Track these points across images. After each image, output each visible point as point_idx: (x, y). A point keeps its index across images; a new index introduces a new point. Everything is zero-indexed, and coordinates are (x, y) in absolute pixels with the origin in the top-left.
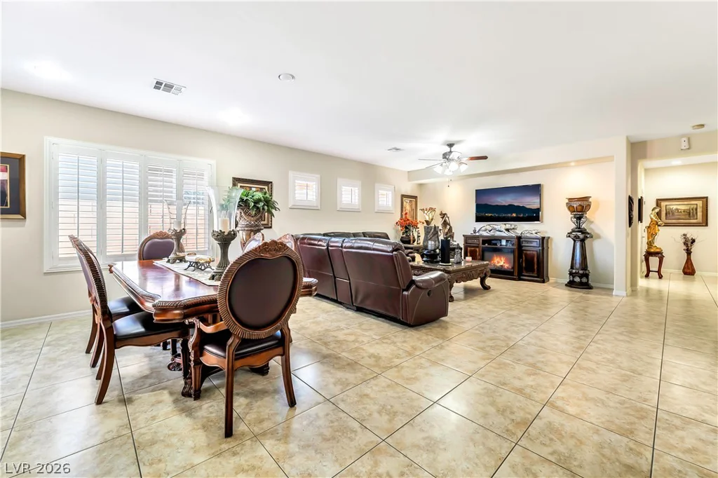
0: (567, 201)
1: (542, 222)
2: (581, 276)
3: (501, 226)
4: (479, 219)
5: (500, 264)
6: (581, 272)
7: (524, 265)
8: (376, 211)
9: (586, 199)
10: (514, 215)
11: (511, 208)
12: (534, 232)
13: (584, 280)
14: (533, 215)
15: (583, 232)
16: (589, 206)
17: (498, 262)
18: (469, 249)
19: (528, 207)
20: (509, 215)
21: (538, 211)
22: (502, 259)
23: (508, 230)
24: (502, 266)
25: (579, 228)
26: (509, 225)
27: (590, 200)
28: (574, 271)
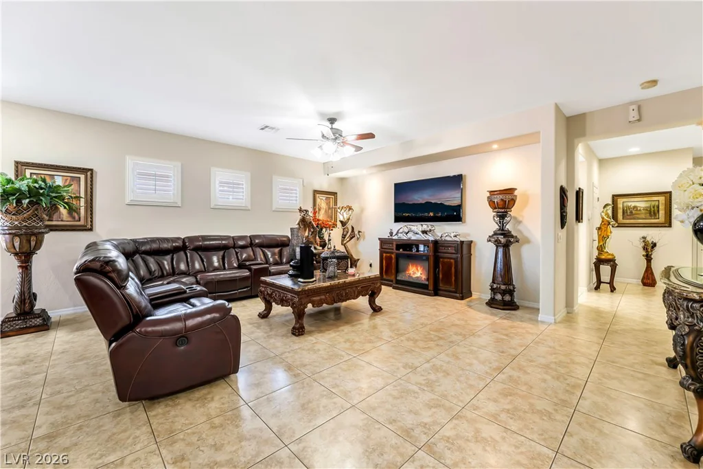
0: (488, 194)
1: (465, 222)
2: (504, 293)
3: (417, 227)
4: (397, 219)
5: (416, 276)
6: (503, 287)
7: (441, 276)
8: (274, 209)
9: (510, 191)
10: (432, 214)
11: (428, 206)
12: (452, 235)
13: (507, 298)
14: (454, 214)
15: (506, 234)
16: (513, 201)
17: (414, 273)
18: (384, 255)
19: (447, 204)
20: (426, 214)
21: (458, 208)
22: (419, 268)
23: (424, 232)
24: (418, 277)
25: (503, 230)
26: (426, 226)
27: (516, 193)
28: (495, 286)
